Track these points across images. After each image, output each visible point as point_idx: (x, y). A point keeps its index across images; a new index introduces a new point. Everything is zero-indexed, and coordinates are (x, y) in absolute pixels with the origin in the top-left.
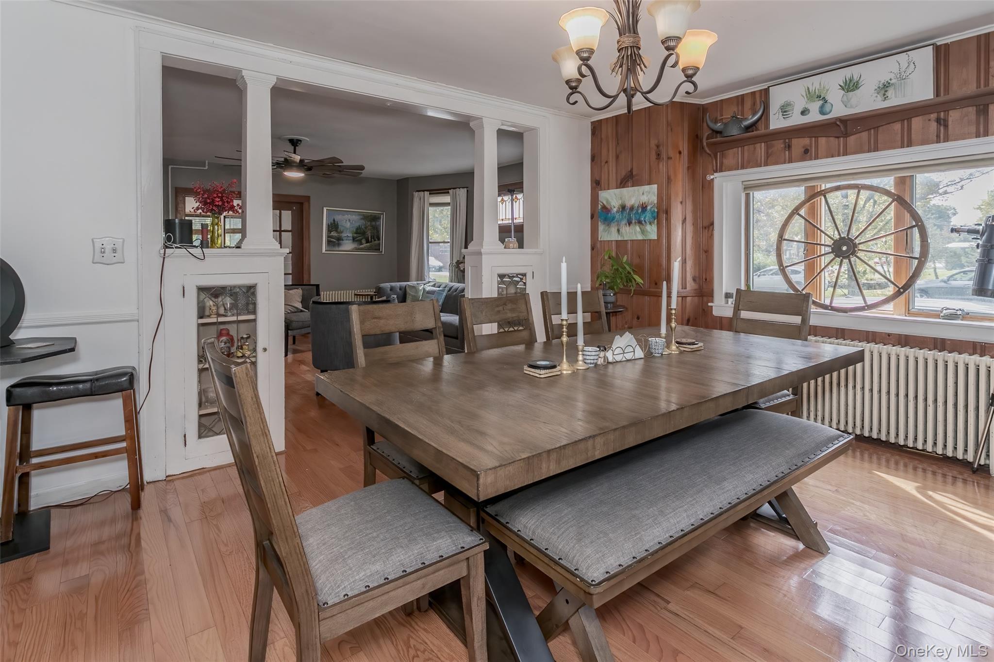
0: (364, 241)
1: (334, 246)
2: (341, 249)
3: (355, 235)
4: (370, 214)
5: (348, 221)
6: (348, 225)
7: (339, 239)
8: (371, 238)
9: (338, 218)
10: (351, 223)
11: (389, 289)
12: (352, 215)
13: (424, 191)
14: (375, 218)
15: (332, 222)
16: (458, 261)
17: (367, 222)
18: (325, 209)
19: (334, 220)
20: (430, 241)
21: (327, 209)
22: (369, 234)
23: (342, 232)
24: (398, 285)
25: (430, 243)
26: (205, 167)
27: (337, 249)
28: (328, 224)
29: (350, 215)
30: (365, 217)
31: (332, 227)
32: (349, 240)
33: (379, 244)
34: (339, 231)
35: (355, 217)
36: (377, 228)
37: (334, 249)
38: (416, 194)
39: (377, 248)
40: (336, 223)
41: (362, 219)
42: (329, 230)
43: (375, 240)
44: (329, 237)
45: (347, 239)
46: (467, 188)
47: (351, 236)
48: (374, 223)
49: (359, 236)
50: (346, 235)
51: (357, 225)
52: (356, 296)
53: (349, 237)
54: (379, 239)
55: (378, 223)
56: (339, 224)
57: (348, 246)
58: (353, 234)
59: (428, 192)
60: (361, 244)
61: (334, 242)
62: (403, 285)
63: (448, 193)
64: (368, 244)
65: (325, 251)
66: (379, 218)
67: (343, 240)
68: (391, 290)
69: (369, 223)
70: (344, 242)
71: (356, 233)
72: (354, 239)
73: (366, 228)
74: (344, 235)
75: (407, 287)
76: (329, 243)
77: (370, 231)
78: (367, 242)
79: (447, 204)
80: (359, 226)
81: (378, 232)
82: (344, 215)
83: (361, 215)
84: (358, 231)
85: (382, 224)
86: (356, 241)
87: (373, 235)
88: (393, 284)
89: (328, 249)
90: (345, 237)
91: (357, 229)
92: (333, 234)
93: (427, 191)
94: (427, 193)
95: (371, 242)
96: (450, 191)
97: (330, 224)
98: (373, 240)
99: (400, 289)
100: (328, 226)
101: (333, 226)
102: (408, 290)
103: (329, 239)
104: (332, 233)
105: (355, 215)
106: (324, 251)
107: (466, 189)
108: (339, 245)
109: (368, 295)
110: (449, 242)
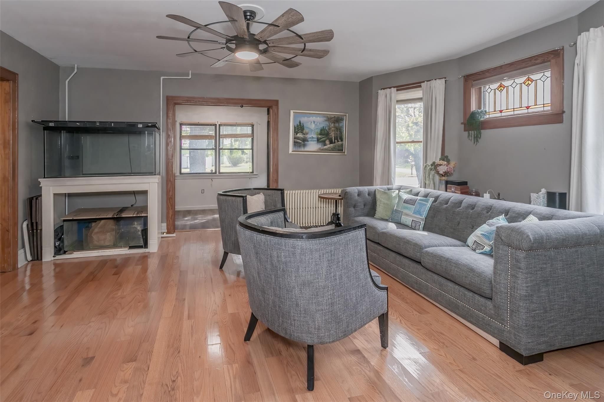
0: (327, 142)
1: (300, 146)
2: (307, 149)
3: (320, 136)
4: (333, 116)
5: (313, 123)
6: (313, 126)
7: (305, 140)
8: (335, 140)
9: (304, 120)
10: (316, 125)
11: (356, 195)
12: (317, 117)
13: (390, 88)
14: (338, 120)
15: (298, 124)
16: (434, 163)
17: (330, 124)
18: (292, 112)
19: (300, 122)
20: (397, 140)
21: (293, 112)
22: (332, 135)
23: (307, 134)
24: (367, 190)
25: (397, 143)
26: (189, 76)
27: (302, 149)
28: (295, 126)
29: (315, 117)
30: (329, 119)
31: (298, 129)
32: (314, 141)
33: (342, 145)
34: (304, 132)
35: (320, 119)
36: (340, 129)
37: (300, 150)
38: (381, 92)
39: (340, 149)
40: (302, 124)
41: (326, 120)
42: (296, 132)
43: (338, 141)
44: (295, 138)
45: (311, 140)
46: (445, 78)
47: (316, 137)
48: (337, 125)
49: (323, 138)
50: (311, 136)
51: (321, 126)
52: (320, 199)
53: (313, 138)
54: (342, 140)
55: (341, 125)
56: (305, 126)
57: (313, 146)
58: (317, 135)
59: (396, 89)
60: (325, 145)
61: (300, 143)
62: (372, 190)
63: (420, 86)
64: (331, 145)
65: (292, 151)
66: (342, 120)
67: (308, 141)
68: (358, 195)
69: (332, 125)
70: (309, 143)
71: (320, 134)
72: (318, 140)
73: (330, 129)
74: (308, 136)
75: (376, 193)
76: (295, 143)
77: (333, 132)
78: (331, 142)
79: (420, 99)
80: (323, 127)
81: (341, 133)
82: (309, 117)
83: (325, 117)
84: (323, 132)
85: (345, 125)
86: (321, 142)
87: (336, 136)
88: (361, 188)
89: (294, 150)
90: (310, 138)
91: (321, 130)
92: (300, 135)
93: (394, 87)
94: (394, 90)
95: (335, 143)
96: (422, 84)
97: (296, 126)
98: (336, 141)
99: (369, 194)
100: (295, 127)
101: (300, 128)
102: (378, 196)
103: (295, 140)
104: (298, 134)
105: (320, 117)
106: (290, 151)
107: (444, 80)
108: (304, 145)
109: (331, 199)
110: (421, 142)
